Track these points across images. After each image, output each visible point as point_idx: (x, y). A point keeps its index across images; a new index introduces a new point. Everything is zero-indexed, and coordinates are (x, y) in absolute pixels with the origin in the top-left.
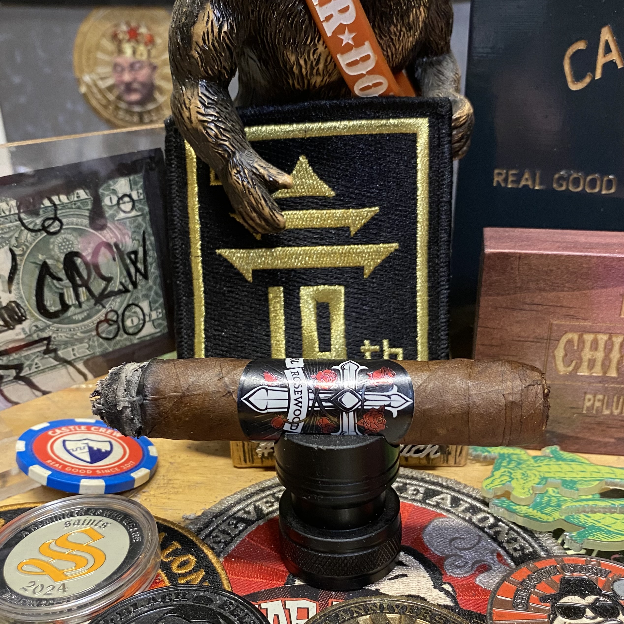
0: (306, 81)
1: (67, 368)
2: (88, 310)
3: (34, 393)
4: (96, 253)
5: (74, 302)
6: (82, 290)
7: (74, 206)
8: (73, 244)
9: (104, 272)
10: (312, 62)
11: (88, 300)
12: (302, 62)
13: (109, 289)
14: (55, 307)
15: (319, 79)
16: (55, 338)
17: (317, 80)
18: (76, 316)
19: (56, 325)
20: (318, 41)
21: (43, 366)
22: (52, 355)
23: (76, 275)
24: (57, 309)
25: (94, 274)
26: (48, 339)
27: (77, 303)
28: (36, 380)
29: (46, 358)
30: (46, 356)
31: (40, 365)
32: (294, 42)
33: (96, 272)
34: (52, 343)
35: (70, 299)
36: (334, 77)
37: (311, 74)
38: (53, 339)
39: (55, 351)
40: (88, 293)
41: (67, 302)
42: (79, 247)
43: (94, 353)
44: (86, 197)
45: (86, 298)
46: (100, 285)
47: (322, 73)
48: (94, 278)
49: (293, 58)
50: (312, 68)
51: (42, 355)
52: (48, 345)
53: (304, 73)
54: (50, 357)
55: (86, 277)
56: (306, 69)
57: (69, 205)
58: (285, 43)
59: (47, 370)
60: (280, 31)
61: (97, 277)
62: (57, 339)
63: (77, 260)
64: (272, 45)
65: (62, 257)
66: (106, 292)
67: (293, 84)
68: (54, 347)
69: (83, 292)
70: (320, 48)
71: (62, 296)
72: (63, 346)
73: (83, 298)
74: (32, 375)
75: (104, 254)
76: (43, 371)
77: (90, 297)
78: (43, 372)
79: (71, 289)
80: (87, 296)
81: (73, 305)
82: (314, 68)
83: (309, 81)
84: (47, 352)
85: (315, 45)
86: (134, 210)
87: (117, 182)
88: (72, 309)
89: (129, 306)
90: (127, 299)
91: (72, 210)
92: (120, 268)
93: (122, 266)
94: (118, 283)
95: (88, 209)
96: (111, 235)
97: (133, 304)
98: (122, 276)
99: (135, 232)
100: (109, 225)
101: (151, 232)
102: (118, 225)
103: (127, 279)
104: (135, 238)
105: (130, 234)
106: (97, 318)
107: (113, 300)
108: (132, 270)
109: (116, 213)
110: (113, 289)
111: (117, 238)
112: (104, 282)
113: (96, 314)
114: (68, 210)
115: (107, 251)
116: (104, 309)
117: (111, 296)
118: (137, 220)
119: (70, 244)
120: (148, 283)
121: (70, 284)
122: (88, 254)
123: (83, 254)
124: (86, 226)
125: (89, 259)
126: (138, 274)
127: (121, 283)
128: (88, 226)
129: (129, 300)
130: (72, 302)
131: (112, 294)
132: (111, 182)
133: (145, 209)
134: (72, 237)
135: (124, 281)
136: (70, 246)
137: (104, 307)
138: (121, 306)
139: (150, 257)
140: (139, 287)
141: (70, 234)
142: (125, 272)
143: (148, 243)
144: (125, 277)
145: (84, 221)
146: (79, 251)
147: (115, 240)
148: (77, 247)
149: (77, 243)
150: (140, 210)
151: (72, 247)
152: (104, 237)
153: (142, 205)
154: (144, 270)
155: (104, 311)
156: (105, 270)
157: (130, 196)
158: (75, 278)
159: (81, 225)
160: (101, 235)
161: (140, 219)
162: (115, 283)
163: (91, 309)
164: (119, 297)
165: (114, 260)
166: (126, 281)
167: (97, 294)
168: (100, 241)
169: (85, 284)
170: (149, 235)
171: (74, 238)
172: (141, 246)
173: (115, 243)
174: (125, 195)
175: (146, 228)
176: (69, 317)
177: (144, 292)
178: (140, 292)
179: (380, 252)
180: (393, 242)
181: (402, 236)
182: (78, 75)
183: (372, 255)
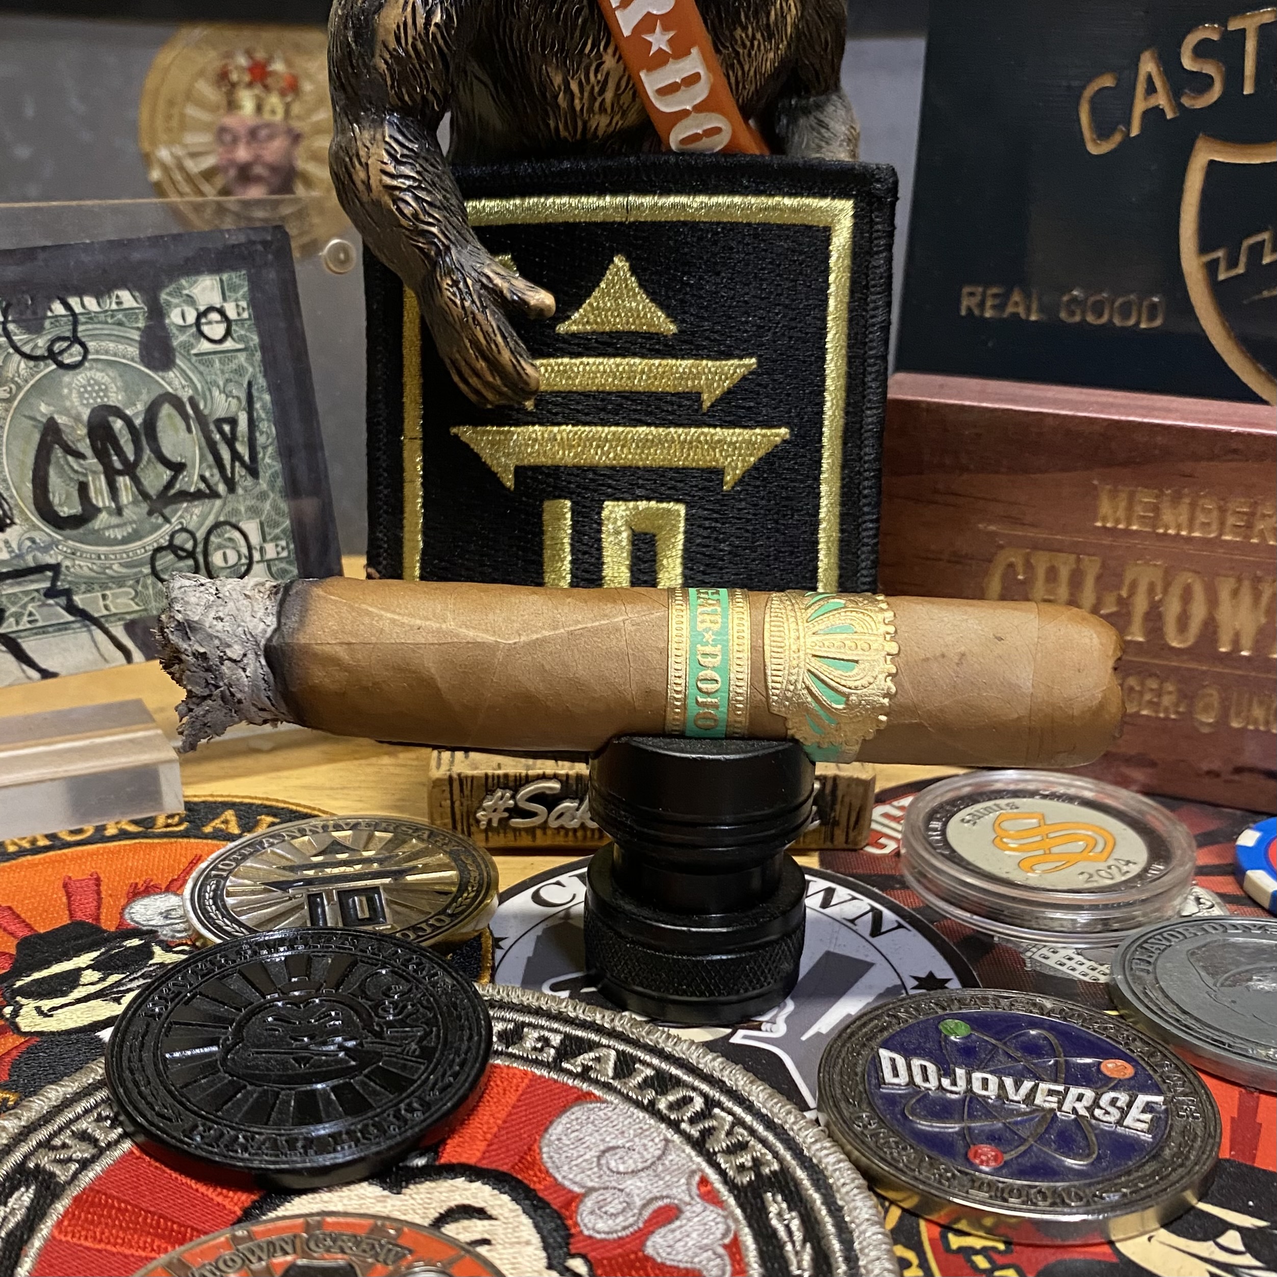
0: (580, 124)
1: (90, 631)
2: (134, 522)
3: (24, 671)
4: (152, 413)
5: (107, 504)
6: (123, 482)
7: (110, 321)
8: (107, 389)
9: (168, 450)
10: (593, 88)
11: (135, 502)
12: (574, 86)
13: (177, 486)
14: (70, 508)
15: (604, 121)
16: (67, 567)
17: (601, 123)
18: (111, 531)
19: (70, 543)
20: (605, 48)
21: (44, 620)
22: (63, 601)
23: (112, 452)
24: (73, 512)
25: (147, 453)
26: (55, 568)
27: (113, 505)
28: (29, 646)
29: (50, 605)
30: (51, 602)
31: (38, 617)
32: (561, 49)
33: (151, 450)
34: (62, 577)
35: (100, 497)
36: (632, 117)
37: (591, 110)
38: (63, 569)
39: (68, 593)
40: (134, 489)
41: (94, 501)
42: (120, 398)
43: (145, 610)
44: (136, 305)
45: (131, 499)
46: (159, 476)
47: (609, 110)
48: (147, 463)
49: (558, 80)
50: (593, 99)
51: (43, 598)
52: (54, 579)
53: (578, 108)
54: (58, 604)
55: (132, 458)
56: (581, 99)
57: (102, 317)
58: (543, 50)
59: (50, 629)
60: (536, 27)
61: (153, 460)
62: (72, 570)
63: (115, 422)
64: (521, 52)
65: (86, 414)
66: (172, 493)
67: (557, 128)
68: (67, 586)
69: (125, 485)
70: (609, 62)
71: (83, 488)
72: (83, 587)
73: (125, 497)
74: (22, 634)
75: (169, 415)
76: (43, 630)
77: (140, 498)
78: (44, 633)
79: (102, 477)
80: (133, 493)
81: (107, 509)
82: (595, 99)
83: (585, 123)
84: (50, 593)
85: (599, 56)
86: (230, 339)
87: (195, 282)
88: (103, 516)
89: (217, 525)
90: (214, 511)
91: (105, 326)
92: (200, 449)
93: (204, 444)
94: (196, 477)
95: (138, 329)
96: (183, 382)
97: (226, 523)
98: (204, 465)
99: (231, 381)
100: (178, 361)
101: (265, 384)
102: (197, 364)
103: (216, 471)
104: (231, 392)
105: (221, 383)
106: (153, 540)
107: (186, 510)
108: (226, 455)
109: (192, 340)
110: (185, 488)
111: (195, 389)
112: (168, 472)
113: (151, 532)
114: (99, 326)
115: (174, 413)
116: (168, 526)
117: (182, 502)
118: (236, 357)
119: (102, 390)
120: (258, 484)
121: (100, 468)
122: (137, 412)
123: (128, 412)
124: (133, 360)
125: (138, 421)
126: (237, 464)
127: (203, 478)
128: (138, 360)
129: (218, 516)
130: (103, 502)
131: (184, 496)
132: (183, 282)
133: (252, 340)
134: (106, 378)
135: (207, 474)
136: (101, 394)
137: (167, 520)
138: (201, 524)
139: (262, 433)
140: (240, 491)
141: (102, 371)
142: (210, 458)
143: (258, 406)
144: (210, 467)
145: (130, 349)
146: (119, 405)
147: (191, 392)
148: (115, 398)
149: (115, 389)
150: (241, 339)
151: (105, 396)
152: (170, 384)
153: (248, 330)
154: (251, 457)
155: (167, 528)
156: (170, 447)
157: (221, 312)
158: (109, 456)
159: (124, 357)
160: (163, 378)
161: (242, 358)
162: (191, 476)
163: (141, 522)
164: (196, 506)
165: (189, 430)
166: (212, 475)
167: (153, 492)
168: (161, 392)
169: (130, 469)
170: (260, 390)
171: (109, 380)
172: (244, 409)
173: (191, 399)
174: (211, 309)
175: (254, 376)
176: (98, 531)
177: (248, 503)
178: (241, 502)
179: (756, 443)
180: (779, 427)
181: (797, 416)
182: (146, 146)
183: (741, 448)
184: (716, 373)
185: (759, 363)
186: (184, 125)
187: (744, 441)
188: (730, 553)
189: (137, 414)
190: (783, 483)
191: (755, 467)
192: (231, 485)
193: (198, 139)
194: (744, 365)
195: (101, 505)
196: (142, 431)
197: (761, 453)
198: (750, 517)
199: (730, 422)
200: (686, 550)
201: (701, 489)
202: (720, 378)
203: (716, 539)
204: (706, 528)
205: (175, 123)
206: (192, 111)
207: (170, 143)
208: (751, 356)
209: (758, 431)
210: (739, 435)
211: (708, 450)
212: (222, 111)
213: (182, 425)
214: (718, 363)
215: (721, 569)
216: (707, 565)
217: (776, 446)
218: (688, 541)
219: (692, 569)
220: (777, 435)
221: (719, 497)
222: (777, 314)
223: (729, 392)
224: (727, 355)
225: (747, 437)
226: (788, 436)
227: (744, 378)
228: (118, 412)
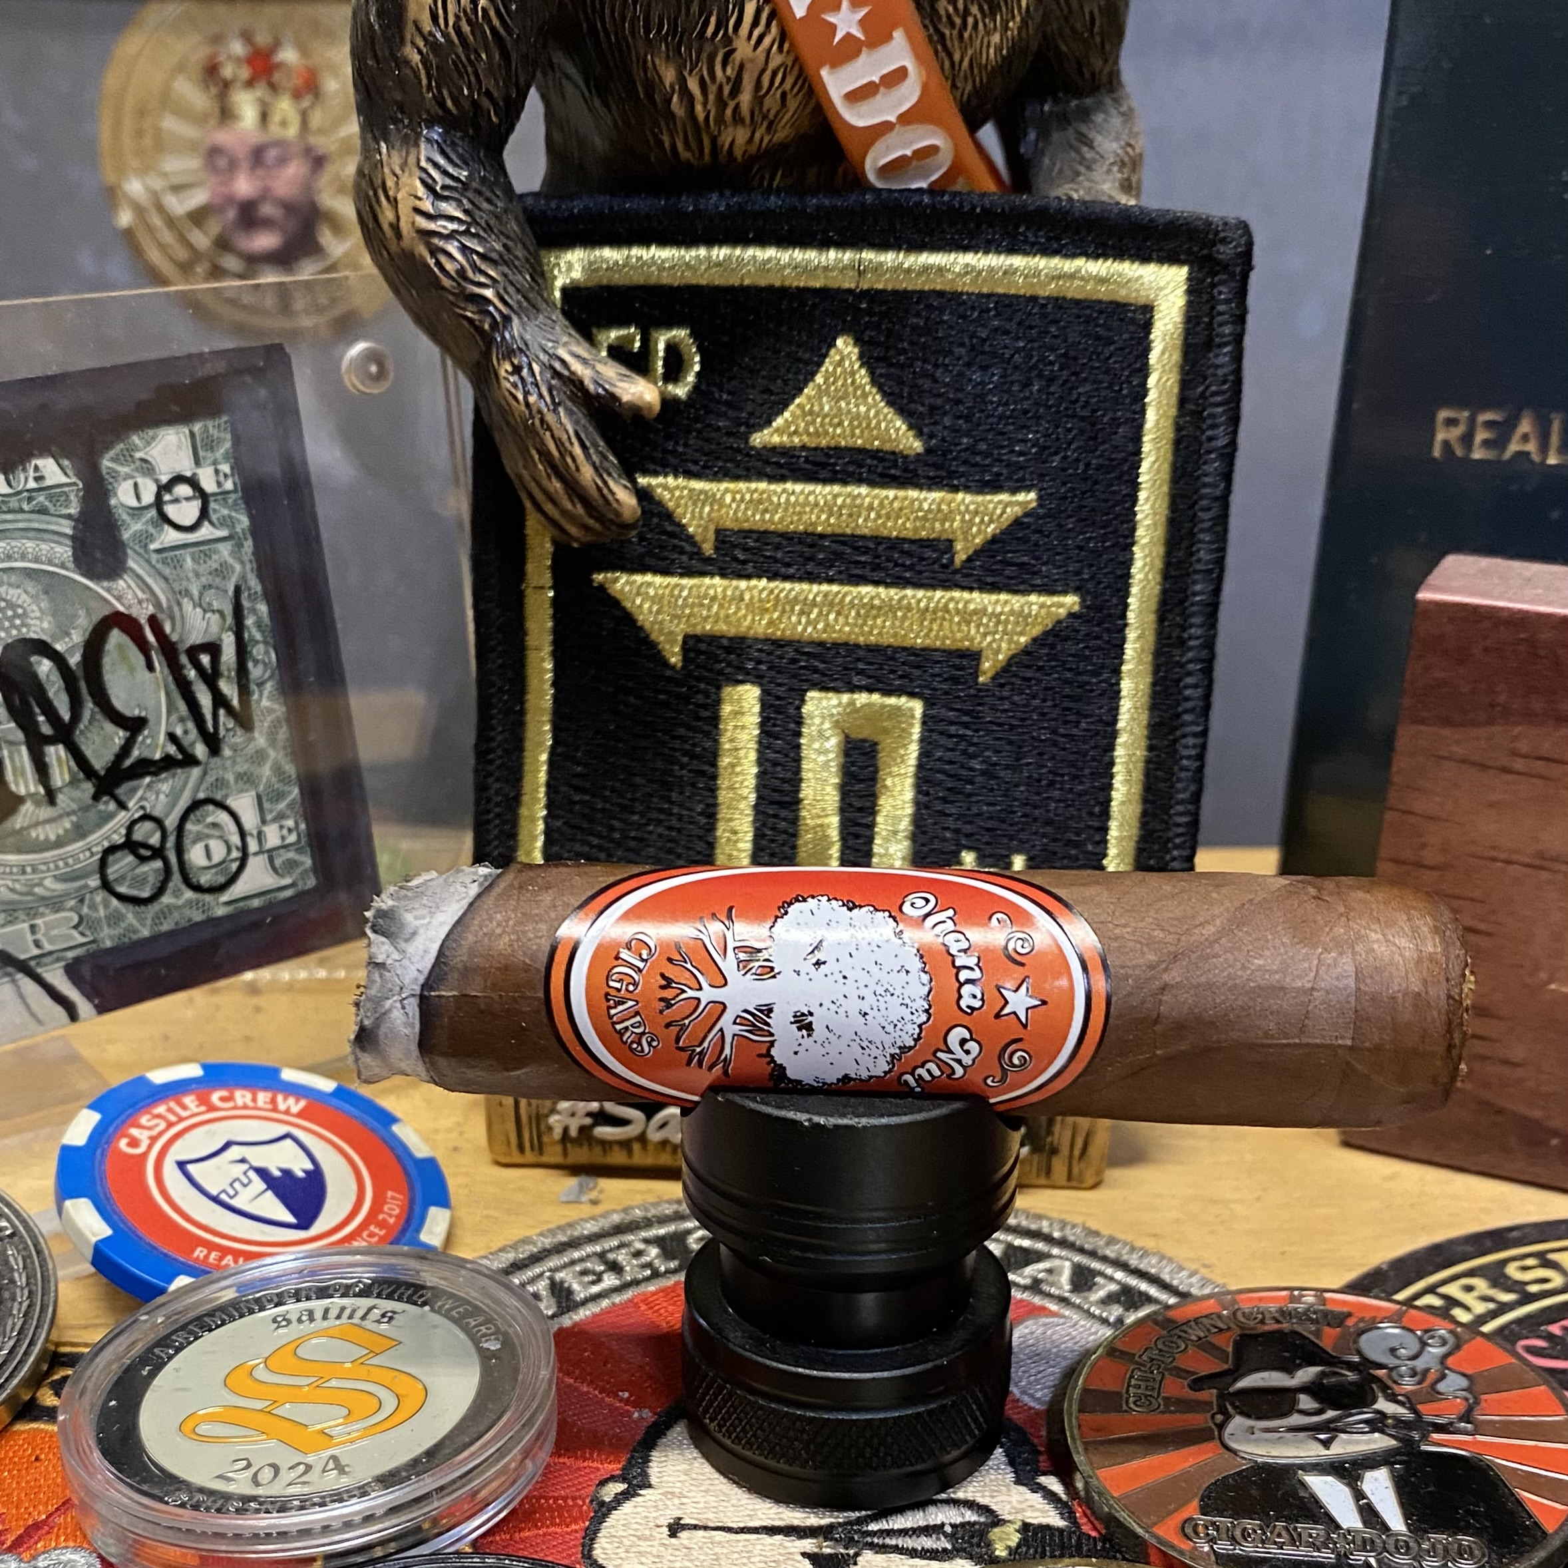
0: (706, 140)
1: (14, 981)
2: (74, 812)
4: (94, 647)
5: (33, 789)
6: (56, 754)
7: (26, 507)
8: (25, 614)
9: (120, 700)
10: (721, 88)
11: (73, 783)
12: (694, 86)
13: (136, 753)
15: (741, 135)
17: (737, 138)
20: (736, 28)
23: (37, 710)
25: (89, 705)
27: (42, 790)
32: (673, 31)
33: (95, 703)
35: (22, 780)
36: (783, 133)
37: (720, 120)
40: (72, 763)
41: (14, 788)
42: (46, 625)
43: (93, 942)
44: (64, 480)
45: (67, 778)
46: (108, 739)
47: (748, 121)
48: (90, 722)
49: (669, 75)
50: (721, 103)
53: (701, 117)
55: (66, 716)
56: (705, 104)
57: (14, 503)
58: (647, 33)
61: (99, 716)
63: (40, 663)
64: (617, 36)
66: (128, 762)
67: (673, 146)
69: (59, 758)
70: (742, 48)
73: (58, 777)
75: (120, 647)
77: (81, 775)
79: (24, 751)
80: (70, 770)
81: (33, 797)
82: (726, 105)
83: (714, 140)
85: (727, 40)
86: (206, 523)
87: (153, 438)
88: (28, 807)
89: (195, 805)
90: (191, 784)
91: (19, 516)
92: (168, 694)
93: (173, 686)
94: (162, 737)
95: (69, 517)
96: (140, 595)
97: (209, 801)
98: (174, 717)
99: (210, 586)
100: (131, 563)
101: (259, 588)
102: (159, 566)
103: (191, 725)
104: (209, 604)
105: (195, 592)
106: (100, 838)
107: (149, 786)
108: (205, 700)
109: (152, 530)
110: (147, 754)
111: (158, 604)
112: (121, 733)
113: (99, 826)
114: (9, 517)
115: (125, 640)
116: (123, 813)
117: (142, 776)
118: (216, 552)
119: (19, 616)
120: (253, 739)
121: (20, 736)
122: (71, 646)
123: (59, 647)
124: (63, 566)
125: (74, 660)
126: (222, 712)
127: (172, 737)
128: (71, 565)
129: (197, 789)
130: (27, 786)
131: (147, 767)
132: (135, 439)
133: (239, 521)
134: (24, 596)
135: (179, 731)
136: (18, 622)
137: (122, 806)
138: (172, 806)
139: (256, 662)
140: (227, 752)
141: (18, 587)
142: (182, 707)
143: (249, 621)
144: (182, 720)
145: (58, 549)
146: (44, 638)
147: (151, 610)
148: (39, 627)
149: (38, 614)
150: (223, 522)
151: (24, 625)
152: (119, 598)
153: (231, 508)
154: (241, 701)
155: (123, 817)
156: (123, 695)
157: (193, 482)
158: (32, 715)
159: (50, 563)
160: (108, 590)
161: (225, 549)
162: (154, 737)
163: (85, 809)
164: (166, 779)
165: (150, 667)
166: (186, 732)
167: (99, 763)
168: (107, 611)
169: (65, 734)
170: (253, 597)
171: (29, 600)
172: (230, 629)
173: (153, 621)
174: (178, 479)
175: (243, 577)
176: (22, 829)
177: (242, 767)
178: (229, 766)
179: (1029, 615)
180: (1065, 592)
181: (1092, 578)
182: (110, 177)
183: (1007, 622)
184: (976, 513)
185: (1040, 498)
186: (161, 144)
187: (1012, 612)
188: (983, 773)
189: (72, 649)
190: (1069, 675)
191: (1026, 652)
192: (213, 743)
193: (180, 165)
194: (1018, 503)
195: (22, 791)
196: (80, 674)
197: (1036, 631)
198: (1015, 723)
199: (992, 584)
200: (920, 766)
201: (946, 680)
202: (982, 521)
203: (964, 752)
204: (951, 736)
205: (147, 141)
206: (170, 123)
207: (143, 171)
208: (1028, 489)
209: (1033, 598)
210: (1006, 602)
211: (959, 623)
212: (213, 122)
213: (140, 660)
214: (980, 498)
215: (969, 795)
216: (950, 789)
217: (1059, 622)
218: (924, 754)
219: (927, 794)
220: (1061, 605)
221: (972, 691)
222: (1070, 430)
223: (994, 540)
224: (994, 486)
225: (1017, 607)
226: (1076, 608)
227: (1017, 523)
228: (43, 648)
